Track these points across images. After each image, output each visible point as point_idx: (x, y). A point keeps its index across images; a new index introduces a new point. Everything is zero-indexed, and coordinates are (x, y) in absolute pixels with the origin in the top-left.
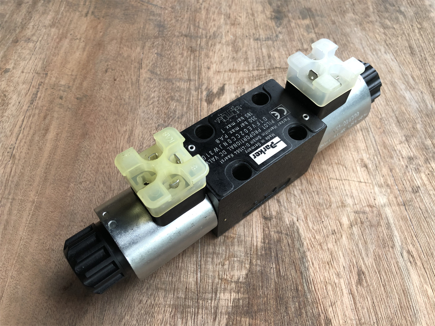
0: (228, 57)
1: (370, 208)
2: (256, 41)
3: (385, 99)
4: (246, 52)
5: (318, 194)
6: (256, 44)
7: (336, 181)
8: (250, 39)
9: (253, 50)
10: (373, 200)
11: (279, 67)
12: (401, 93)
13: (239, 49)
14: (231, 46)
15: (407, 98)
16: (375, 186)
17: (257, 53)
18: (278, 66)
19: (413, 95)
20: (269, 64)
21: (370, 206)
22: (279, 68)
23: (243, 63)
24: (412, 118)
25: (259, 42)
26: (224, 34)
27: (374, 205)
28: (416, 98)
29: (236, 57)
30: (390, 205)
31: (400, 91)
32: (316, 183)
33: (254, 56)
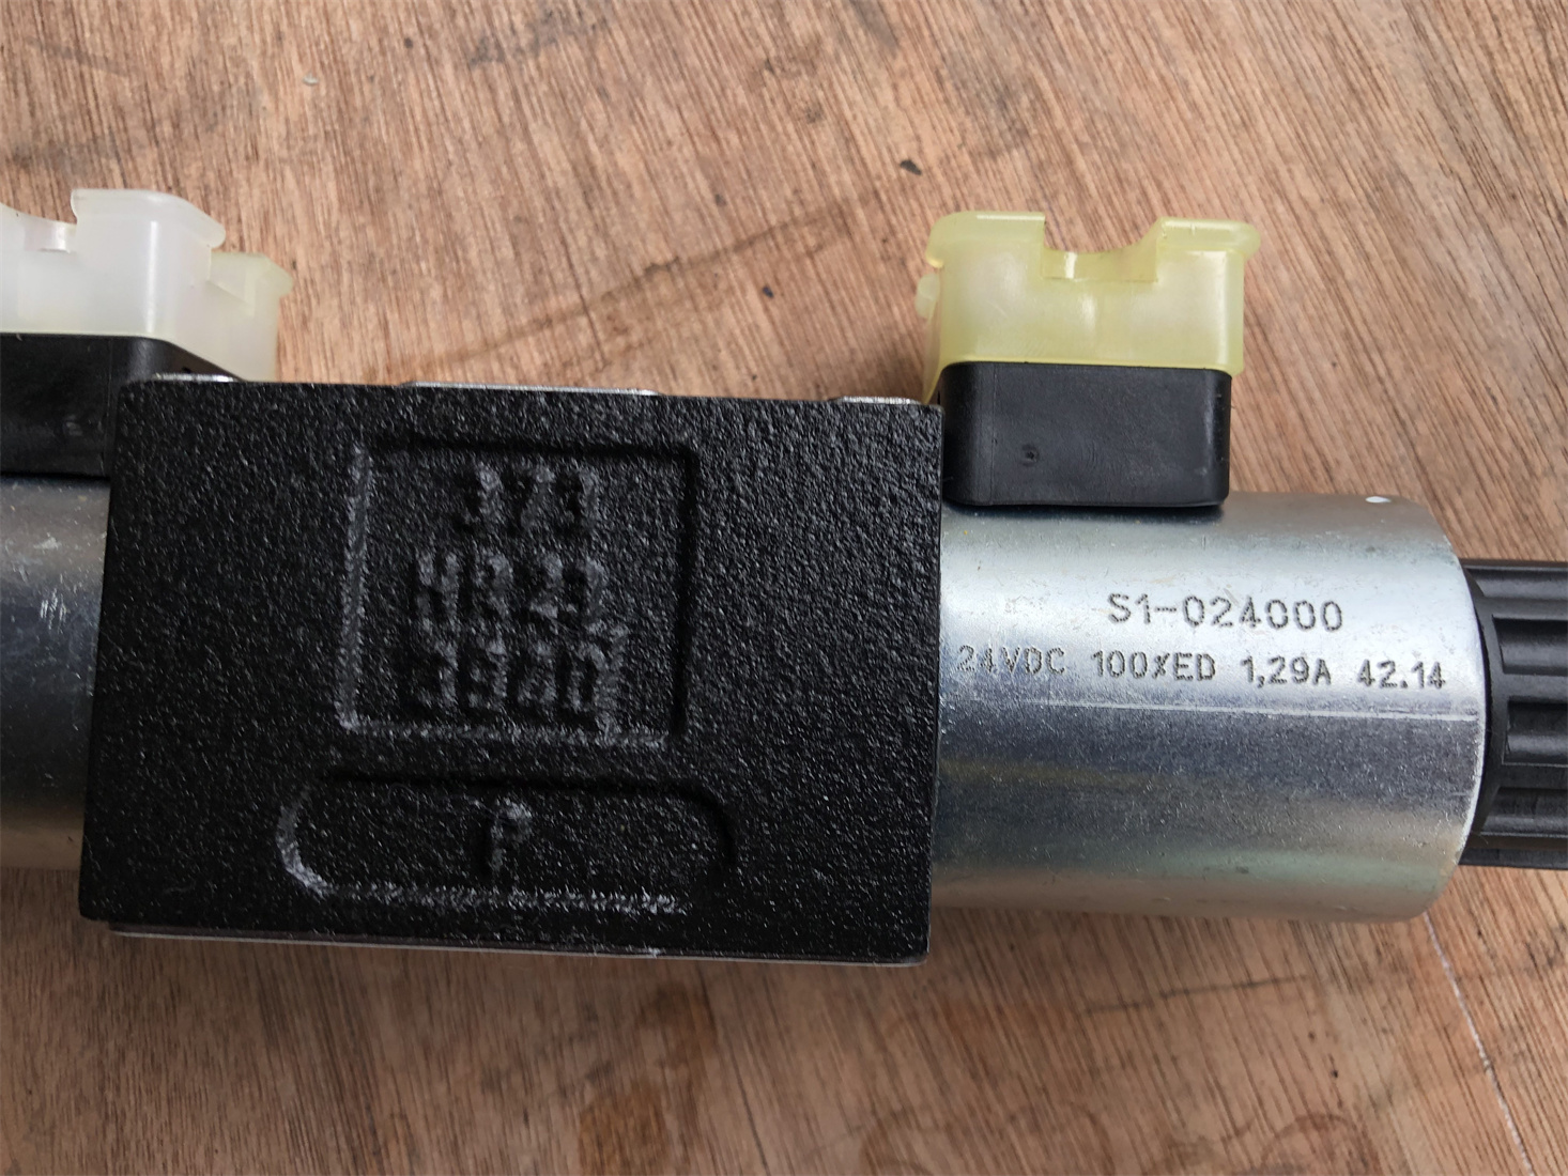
0: (336, 266)
1: (1314, 1135)
2: (477, 73)
3: (1347, 336)
4: (436, 193)
5: (1036, 1128)
6: (483, 95)
7: (1122, 1016)
8: (433, 62)
9: (474, 158)
10: (1325, 1081)
11: (669, 257)
12: (1440, 256)
13: (388, 179)
14: (328, 168)
15: (1476, 291)
16: (1331, 989)
17: (504, 170)
18: (660, 253)
19: (1510, 256)
20: (601, 252)
21: (1316, 1122)
22: (667, 266)
23: (436, 293)
24: (1507, 445)
25: (496, 69)
26: (255, 65)
27: (1336, 1111)
28: (1527, 277)
29: (381, 252)
30: (1418, 1085)
31: (1431, 242)
32: (1014, 1063)
33: (493, 213)
